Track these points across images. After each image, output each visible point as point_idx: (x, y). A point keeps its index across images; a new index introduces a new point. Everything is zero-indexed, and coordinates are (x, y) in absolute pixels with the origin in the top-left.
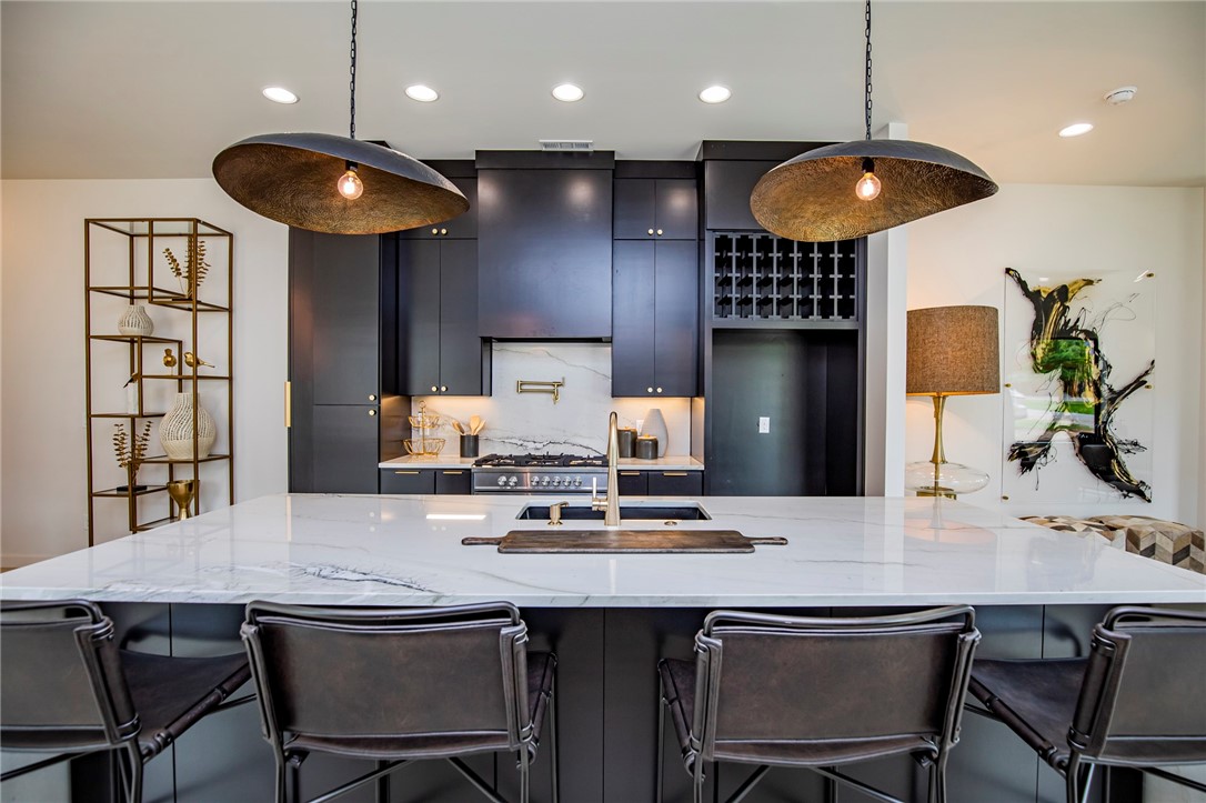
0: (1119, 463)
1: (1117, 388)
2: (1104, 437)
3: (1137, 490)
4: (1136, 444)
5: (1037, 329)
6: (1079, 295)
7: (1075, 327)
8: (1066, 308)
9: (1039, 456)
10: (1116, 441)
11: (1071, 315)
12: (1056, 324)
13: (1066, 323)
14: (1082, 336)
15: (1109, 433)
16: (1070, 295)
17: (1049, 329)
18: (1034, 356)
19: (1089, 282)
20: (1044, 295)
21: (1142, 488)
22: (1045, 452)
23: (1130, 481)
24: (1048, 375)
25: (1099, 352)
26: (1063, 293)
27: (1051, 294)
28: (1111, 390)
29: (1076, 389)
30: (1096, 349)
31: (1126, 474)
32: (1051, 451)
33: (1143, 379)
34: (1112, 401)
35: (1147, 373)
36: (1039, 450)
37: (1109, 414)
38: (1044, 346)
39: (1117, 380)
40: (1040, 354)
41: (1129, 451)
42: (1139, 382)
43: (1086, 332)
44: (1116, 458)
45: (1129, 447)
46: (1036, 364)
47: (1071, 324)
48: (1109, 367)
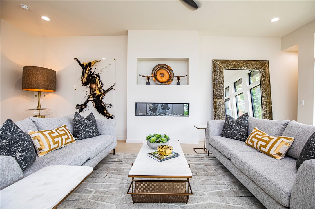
0: (106, 110)
1: (105, 90)
2: (102, 103)
3: (111, 117)
4: (111, 105)
5: (83, 74)
6: (95, 65)
7: (93, 74)
8: (91, 68)
9: (84, 108)
10: (105, 104)
11: (92, 70)
12: (88, 73)
13: (91, 73)
14: (95, 76)
15: (103, 102)
16: (92, 65)
17: (86, 74)
18: (82, 81)
19: (97, 61)
20: (85, 65)
21: (113, 117)
22: (86, 107)
23: (109, 115)
24: (86, 86)
25: (100, 80)
26: (90, 64)
27: (87, 65)
28: (103, 90)
29: (94, 90)
30: (99, 79)
31: (108, 113)
32: (87, 107)
33: (112, 87)
34: (104, 93)
35: (113, 86)
36: (84, 106)
37: (103, 97)
38: (85, 79)
39: (105, 88)
40: (84, 81)
41: (109, 107)
42: (111, 88)
43: (96, 75)
44: (105, 109)
45: (109, 106)
46: (83, 83)
47: (92, 73)
48: (102, 84)
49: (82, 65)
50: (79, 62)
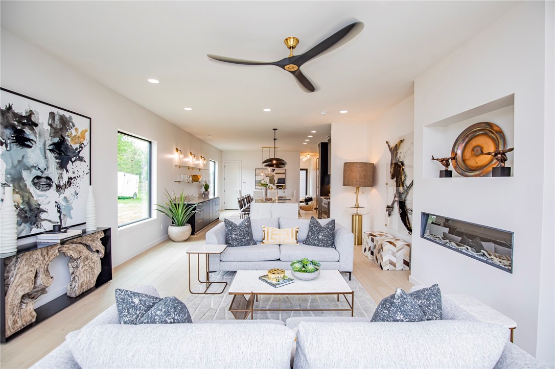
6: (400, 147)
7: (399, 161)
8: (397, 153)
9: (391, 211)
10: (407, 209)
11: (398, 156)
13: (397, 159)
14: (400, 164)
15: (406, 205)
18: (391, 173)
19: (402, 141)
23: (410, 226)
24: (393, 180)
26: (396, 147)
27: (394, 149)
28: (406, 186)
30: (403, 168)
31: (409, 223)
32: (394, 210)
34: (407, 190)
37: (406, 196)
38: (392, 169)
39: (408, 182)
41: (410, 214)
44: (407, 216)
45: (410, 211)
46: (391, 176)
48: (406, 176)
49: (390, 150)
50: (389, 146)
